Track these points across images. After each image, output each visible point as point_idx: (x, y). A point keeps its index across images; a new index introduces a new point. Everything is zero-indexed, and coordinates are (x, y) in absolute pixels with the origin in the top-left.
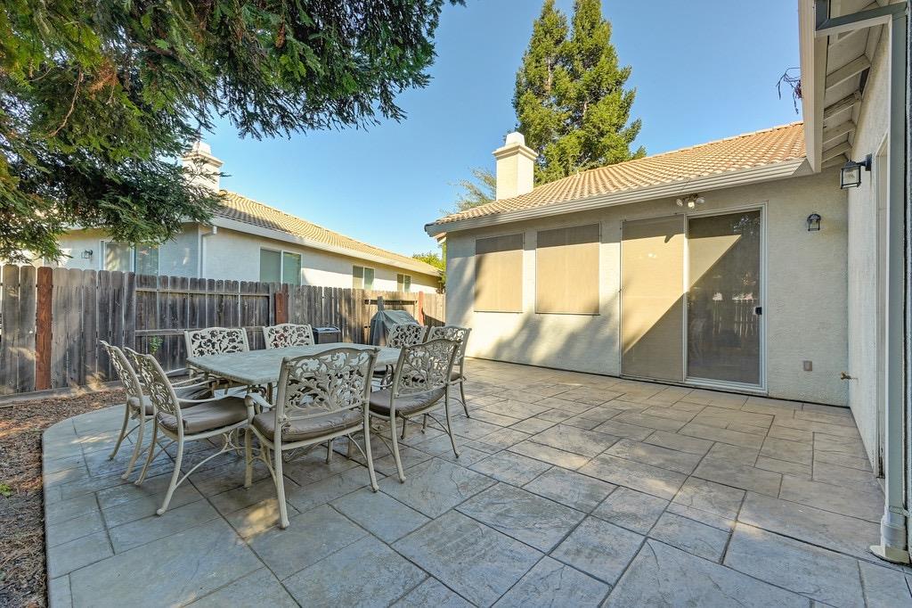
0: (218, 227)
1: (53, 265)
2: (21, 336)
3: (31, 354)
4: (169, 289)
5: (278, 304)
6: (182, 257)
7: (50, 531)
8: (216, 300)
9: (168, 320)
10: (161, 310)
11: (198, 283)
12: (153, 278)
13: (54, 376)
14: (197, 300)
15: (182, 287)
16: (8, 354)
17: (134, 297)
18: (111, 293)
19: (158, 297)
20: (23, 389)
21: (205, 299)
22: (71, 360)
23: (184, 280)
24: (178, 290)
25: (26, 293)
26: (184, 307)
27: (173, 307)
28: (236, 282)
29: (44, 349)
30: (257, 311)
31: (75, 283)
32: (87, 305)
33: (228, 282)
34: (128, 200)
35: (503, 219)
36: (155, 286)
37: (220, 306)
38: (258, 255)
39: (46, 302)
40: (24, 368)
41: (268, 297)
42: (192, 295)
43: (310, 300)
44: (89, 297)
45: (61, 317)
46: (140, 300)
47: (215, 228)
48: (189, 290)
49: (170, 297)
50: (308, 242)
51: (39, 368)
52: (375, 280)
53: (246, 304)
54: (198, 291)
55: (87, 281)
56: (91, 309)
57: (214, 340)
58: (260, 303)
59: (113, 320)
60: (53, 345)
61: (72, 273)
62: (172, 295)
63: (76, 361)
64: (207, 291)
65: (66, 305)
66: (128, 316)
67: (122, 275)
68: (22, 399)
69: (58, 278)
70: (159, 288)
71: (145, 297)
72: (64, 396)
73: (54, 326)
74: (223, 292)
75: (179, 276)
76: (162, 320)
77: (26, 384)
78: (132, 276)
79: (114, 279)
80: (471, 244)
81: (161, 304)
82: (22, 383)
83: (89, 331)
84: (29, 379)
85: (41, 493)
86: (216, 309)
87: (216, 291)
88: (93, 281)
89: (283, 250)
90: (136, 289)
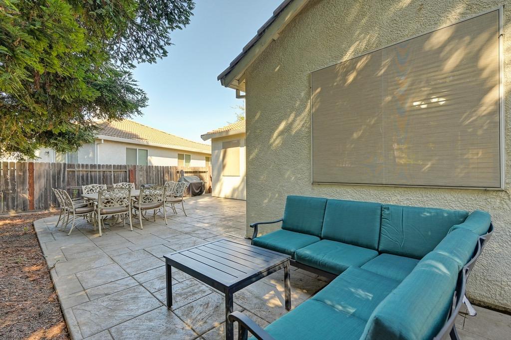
0: (104, 140)
1: (34, 161)
2: (23, 189)
3: (27, 196)
4: (81, 169)
5: (131, 174)
6: (89, 154)
7: (39, 238)
8: (102, 173)
9: (80, 182)
10: (77, 179)
11: (93, 166)
12: (74, 165)
13: (35, 205)
14: (93, 173)
15: (86, 168)
16: (19, 196)
17: (66, 173)
18: (56, 171)
19: (76, 173)
20: (24, 210)
21: (97, 173)
22: (41, 199)
23: (87, 165)
24: (85, 169)
25: (24, 173)
26: (87, 177)
27: (83, 177)
28: (111, 165)
29: (32, 194)
30: (121, 178)
31: (43, 168)
32: (47, 176)
33: (107, 165)
34: (61, 139)
35: (231, 133)
36: (74, 168)
37: (104, 176)
38: (125, 151)
39: (31, 177)
40: (24, 202)
41: (126, 171)
42: (91, 171)
43: (147, 172)
44: (48, 174)
45: (38, 181)
46: (68, 174)
47: (103, 141)
48: (89, 169)
49: (81, 173)
50: (151, 144)
51: (30, 202)
52: (191, 161)
53: (116, 175)
54: (94, 170)
55: (47, 167)
56: (49, 178)
57: (94, 189)
58: (122, 174)
59: (58, 182)
60: (35, 193)
61: (41, 164)
62: (82, 172)
63: (44, 199)
64: (97, 170)
65: (39, 177)
66: (63, 181)
67: (61, 164)
68: (24, 214)
69: (36, 166)
70: (76, 169)
71: (70, 173)
72: (40, 213)
73: (35, 185)
74: (105, 170)
75: (85, 164)
76: (78, 182)
77: (25, 208)
78: (65, 164)
79: (57, 166)
80: (220, 144)
81: (77, 176)
82: (24, 207)
83: (48, 188)
84: (26, 206)
85: (36, 234)
86: (102, 177)
87: (101, 170)
88: (49, 167)
89: (138, 148)
90: (67, 170)
